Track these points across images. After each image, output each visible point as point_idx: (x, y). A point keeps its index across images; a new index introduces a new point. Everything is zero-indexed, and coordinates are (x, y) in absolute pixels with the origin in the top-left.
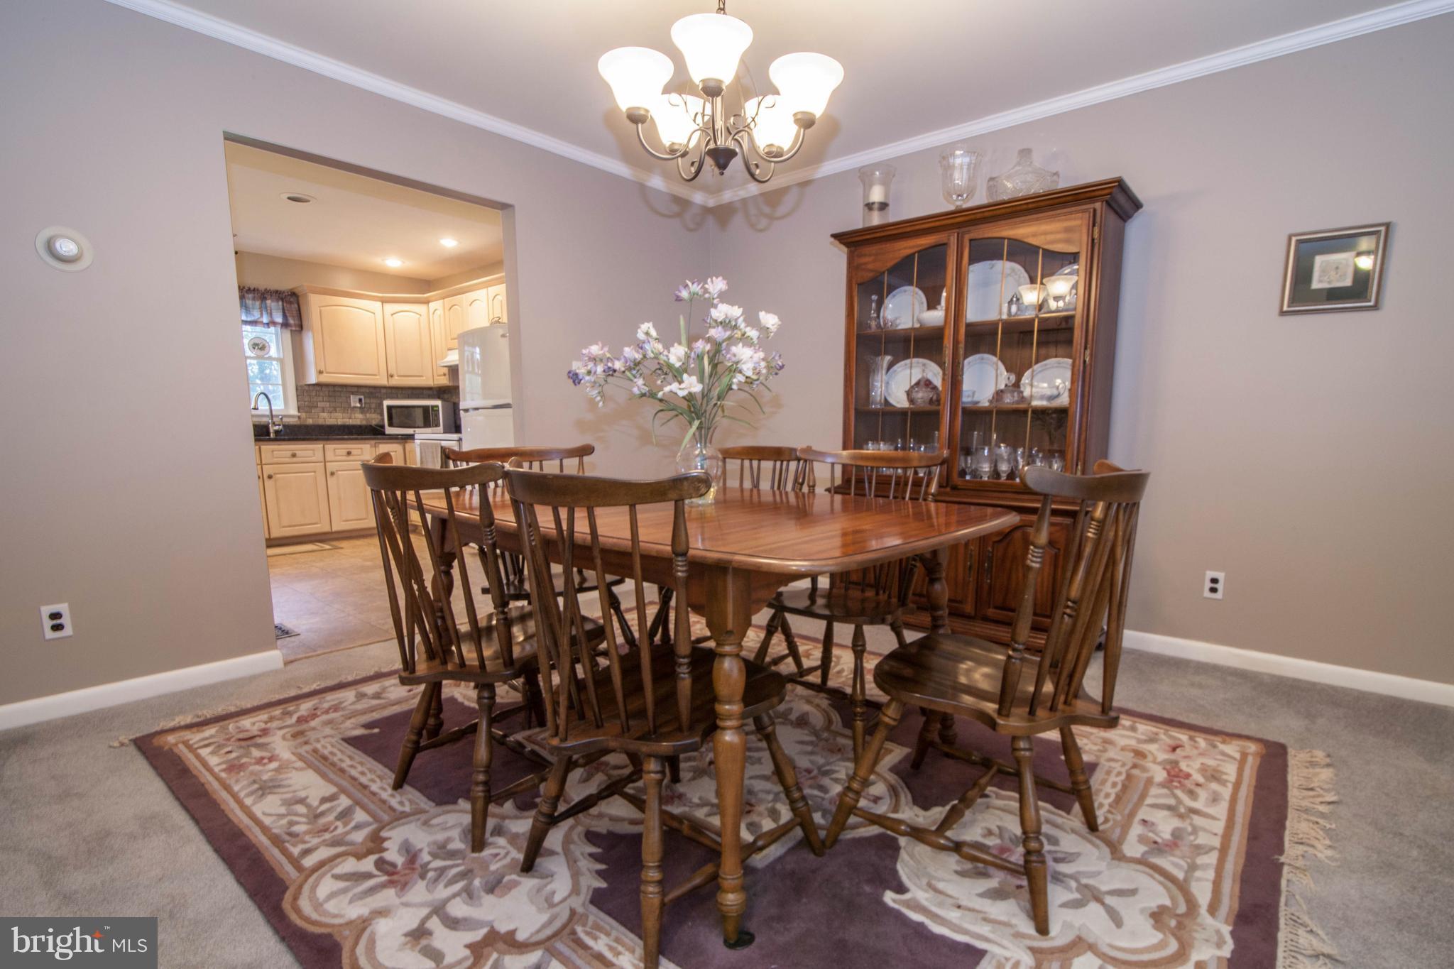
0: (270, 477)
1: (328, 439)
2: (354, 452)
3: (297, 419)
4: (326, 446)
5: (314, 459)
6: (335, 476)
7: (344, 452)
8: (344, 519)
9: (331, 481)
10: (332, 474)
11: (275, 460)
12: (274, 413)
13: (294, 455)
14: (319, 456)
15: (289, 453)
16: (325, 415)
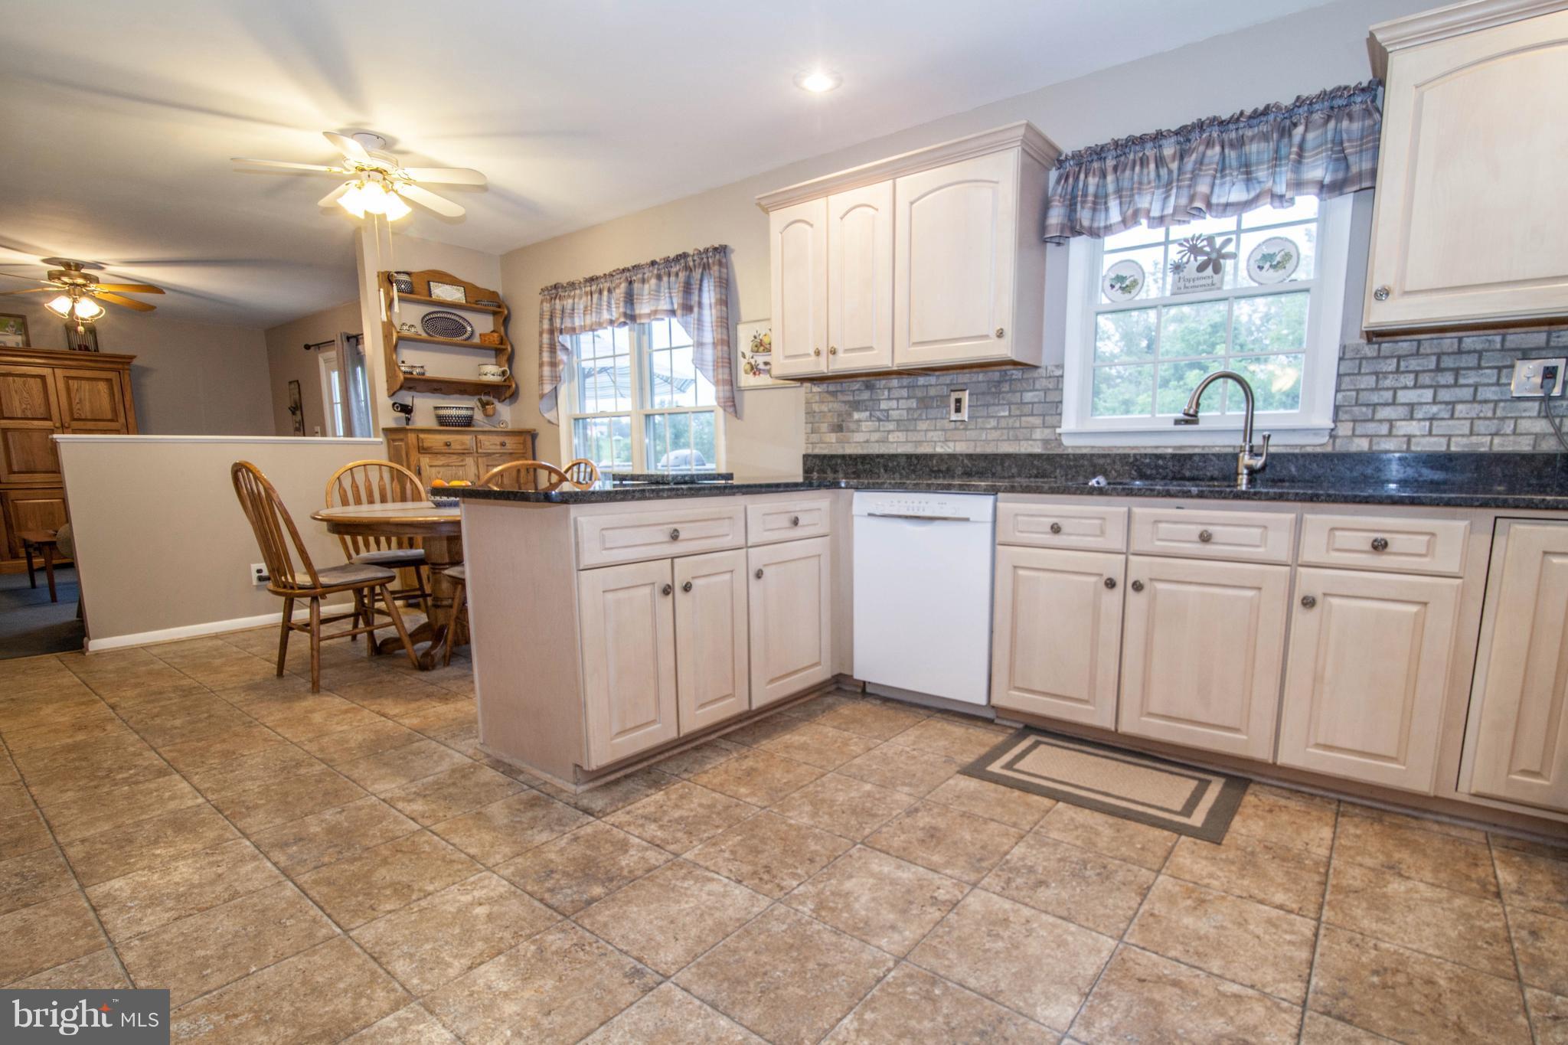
0: (1138, 587)
1: (1313, 499)
2: (1397, 542)
3: (1325, 439)
4: (1308, 517)
5: (1260, 552)
6: (1317, 609)
7: (1364, 540)
8: (1321, 741)
9: (1303, 620)
10: (1309, 603)
11: (1159, 545)
12: (1256, 425)
13: (1205, 538)
14: (1279, 545)
15: (1196, 530)
16: (1413, 428)
